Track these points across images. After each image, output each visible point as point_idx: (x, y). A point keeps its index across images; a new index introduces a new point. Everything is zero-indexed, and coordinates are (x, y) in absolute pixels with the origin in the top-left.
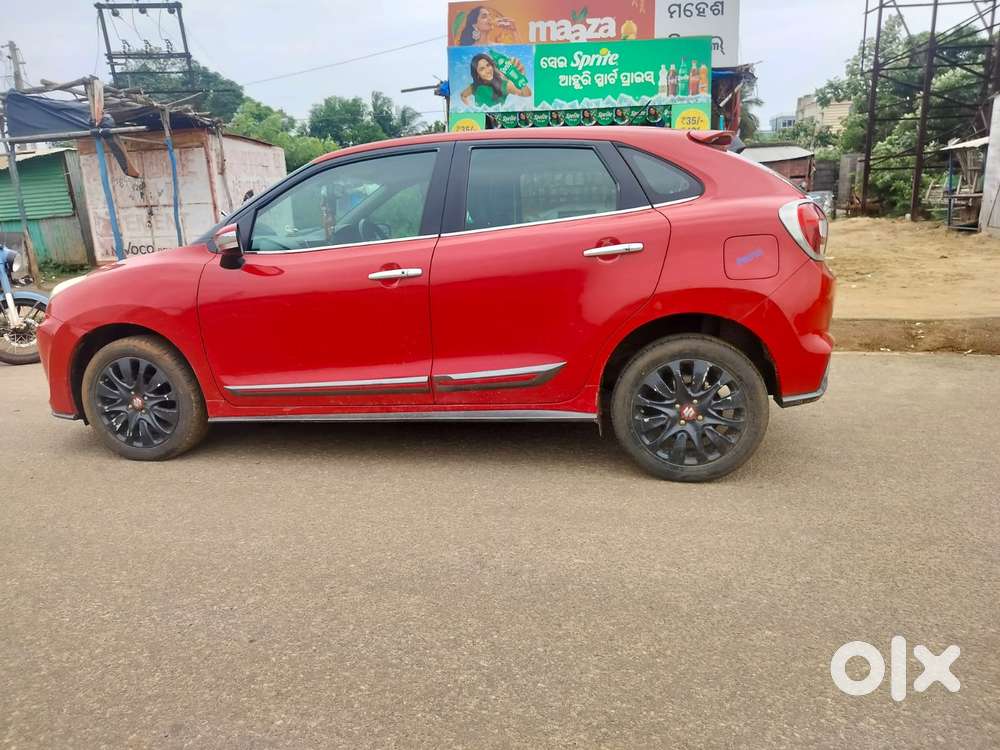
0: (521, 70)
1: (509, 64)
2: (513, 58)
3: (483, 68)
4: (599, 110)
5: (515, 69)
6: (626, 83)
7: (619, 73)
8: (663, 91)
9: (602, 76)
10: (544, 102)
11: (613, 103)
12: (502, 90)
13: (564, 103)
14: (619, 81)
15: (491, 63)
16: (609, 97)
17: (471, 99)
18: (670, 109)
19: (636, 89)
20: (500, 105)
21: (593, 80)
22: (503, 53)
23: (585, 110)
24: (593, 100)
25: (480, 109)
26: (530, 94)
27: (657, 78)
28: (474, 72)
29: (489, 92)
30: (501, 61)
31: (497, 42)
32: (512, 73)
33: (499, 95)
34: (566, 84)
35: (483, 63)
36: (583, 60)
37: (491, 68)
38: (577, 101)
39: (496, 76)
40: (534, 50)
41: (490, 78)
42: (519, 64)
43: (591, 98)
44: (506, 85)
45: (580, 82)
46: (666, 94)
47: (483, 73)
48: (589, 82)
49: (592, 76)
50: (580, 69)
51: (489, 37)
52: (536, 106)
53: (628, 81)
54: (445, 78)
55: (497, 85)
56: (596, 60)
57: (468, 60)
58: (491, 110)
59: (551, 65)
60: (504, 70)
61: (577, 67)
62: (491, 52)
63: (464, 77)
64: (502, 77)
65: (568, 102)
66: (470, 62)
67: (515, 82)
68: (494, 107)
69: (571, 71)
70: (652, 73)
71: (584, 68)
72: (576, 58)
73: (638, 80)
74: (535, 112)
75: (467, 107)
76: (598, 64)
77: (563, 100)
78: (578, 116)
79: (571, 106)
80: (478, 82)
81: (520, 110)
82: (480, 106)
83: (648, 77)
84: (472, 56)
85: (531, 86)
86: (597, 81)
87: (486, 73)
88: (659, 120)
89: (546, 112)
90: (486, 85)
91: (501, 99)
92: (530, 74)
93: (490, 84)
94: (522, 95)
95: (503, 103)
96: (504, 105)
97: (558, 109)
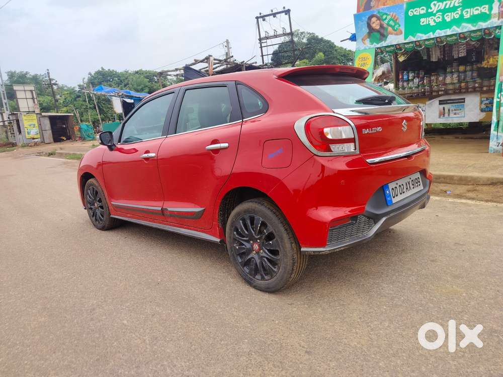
0: (396, 20)
1: (389, 17)
2: (392, 13)
3: (374, 22)
4: (447, 36)
5: (393, 20)
6: (467, 16)
7: (462, 10)
8: (494, 17)
9: (450, 14)
10: (410, 36)
11: (457, 31)
12: (385, 34)
13: (423, 35)
14: (462, 16)
15: (378, 18)
16: (454, 27)
17: (368, 41)
18: (500, 29)
19: (474, 19)
20: (384, 42)
21: (443, 18)
22: (386, 11)
23: (437, 38)
24: (442, 31)
25: (372, 46)
26: (402, 33)
27: (491, 9)
28: (369, 26)
29: (377, 35)
30: (384, 17)
31: (384, 5)
32: (392, 23)
33: (383, 36)
34: (425, 23)
35: (374, 19)
36: (437, 6)
37: (378, 21)
38: (431, 33)
39: (382, 26)
40: (405, 6)
41: (378, 27)
42: (395, 16)
43: (441, 30)
44: (387, 30)
45: (434, 20)
46: (497, 18)
47: (374, 26)
48: (440, 20)
49: (443, 15)
50: (435, 12)
51: (380, 3)
52: (405, 39)
53: (469, 14)
54: (354, 32)
55: (382, 31)
56: (446, 4)
57: (365, 19)
58: (379, 46)
59: (415, 13)
60: (386, 22)
61: (433, 11)
62: (379, 12)
63: (364, 29)
64: (385, 26)
65: (425, 34)
66: (366, 20)
67: (393, 27)
68: (380, 44)
69: (428, 15)
70: (487, 6)
71: (438, 12)
72: (432, 5)
73: (476, 12)
74: (405, 43)
75: (365, 46)
76: (447, 7)
77: (422, 33)
78: (433, 42)
79: (428, 37)
80: (371, 30)
81: (395, 43)
82: (372, 44)
83: (485, 9)
84: (367, 17)
85: (403, 29)
86: (446, 18)
87: (376, 25)
88: (493, 36)
89: (412, 42)
90: (376, 32)
91: (384, 38)
92: (402, 22)
93: (378, 31)
94: (397, 34)
95: (385, 41)
96: (386, 42)
97: (419, 39)
